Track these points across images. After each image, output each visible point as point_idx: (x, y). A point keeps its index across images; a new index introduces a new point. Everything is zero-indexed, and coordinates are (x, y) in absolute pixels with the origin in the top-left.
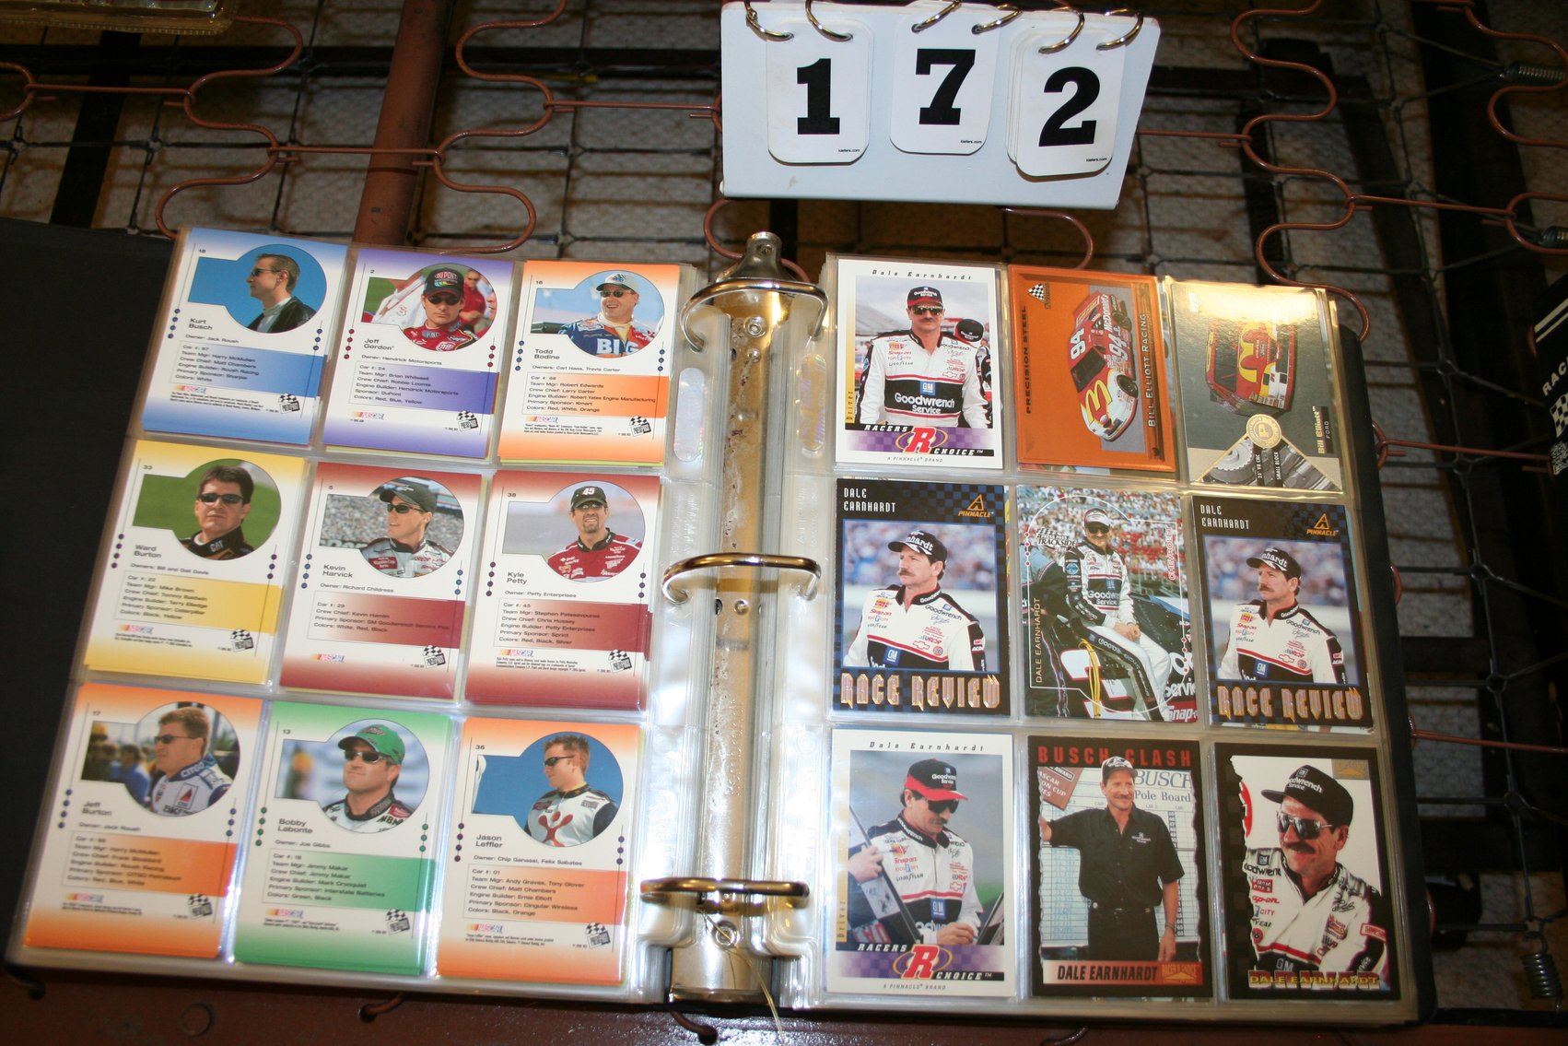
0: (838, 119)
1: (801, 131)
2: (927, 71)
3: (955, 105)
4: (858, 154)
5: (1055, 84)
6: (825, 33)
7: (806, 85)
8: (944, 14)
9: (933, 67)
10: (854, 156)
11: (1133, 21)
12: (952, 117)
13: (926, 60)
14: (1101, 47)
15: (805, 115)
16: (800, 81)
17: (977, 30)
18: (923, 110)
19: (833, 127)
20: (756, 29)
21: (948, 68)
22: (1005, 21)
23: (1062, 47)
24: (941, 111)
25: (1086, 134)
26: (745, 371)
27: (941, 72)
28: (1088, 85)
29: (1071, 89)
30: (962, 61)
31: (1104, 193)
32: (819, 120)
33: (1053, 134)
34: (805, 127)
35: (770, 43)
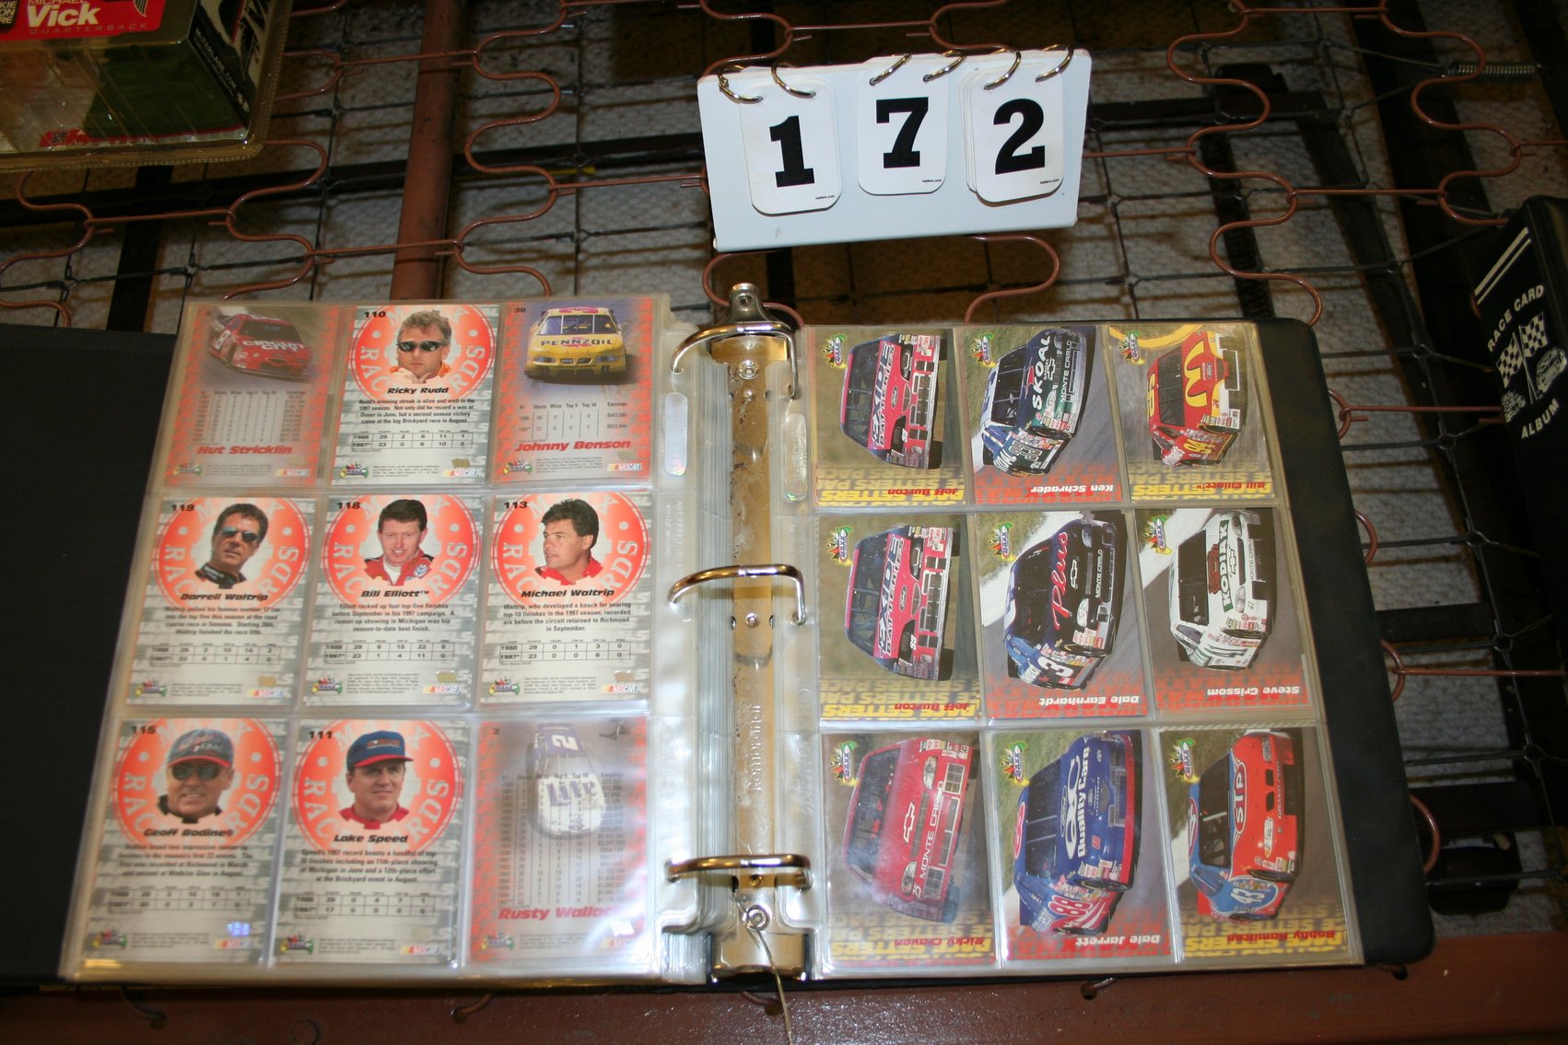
1: (780, 183)
2: (886, 120)
3: (914, 149)
4: (833, 200)
5: (1002, 116)
6: (792, 92)
8: (896, 68)
9: (892, 116)
10: (832, 201)
11: (1063, 54)
12: (914, 160)
13: (885, 110)
14: (1040, 79)
15: (782, 169)
16: (774, 138)
17: (928, 78)
18: (886, 156)
19: (807, 177)
20: (731, 96)
21: (906, 115)
22: (952, 67)
23: (1003, 81)
24: (903, 155)
25: (1037, 158)
26: (743, 411)
27: (899, 119)
28: (1033, 115)
29: (1017, 120)
30: (917, 108)
31: (1062, 212)
32: (794, 172)
33: (1007, 162)
34: (783, 180)
35: (743, 105)
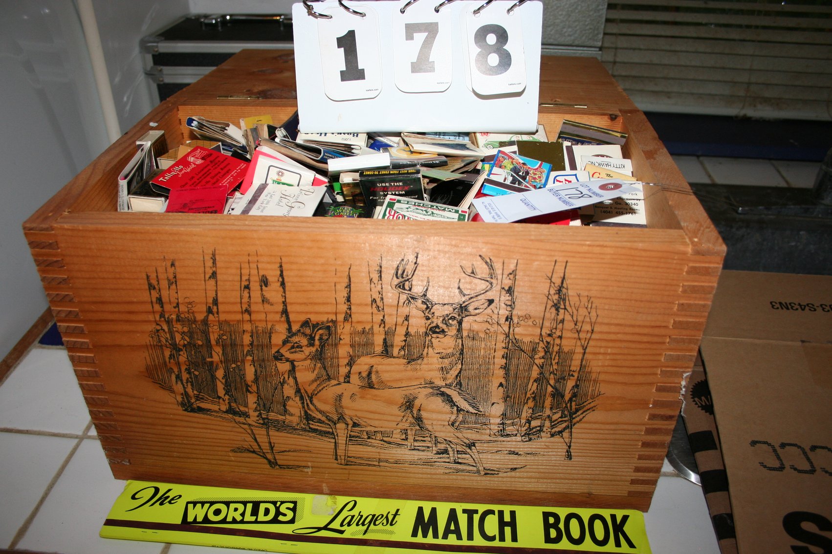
0: (363, 70)
7: (342, 49)
